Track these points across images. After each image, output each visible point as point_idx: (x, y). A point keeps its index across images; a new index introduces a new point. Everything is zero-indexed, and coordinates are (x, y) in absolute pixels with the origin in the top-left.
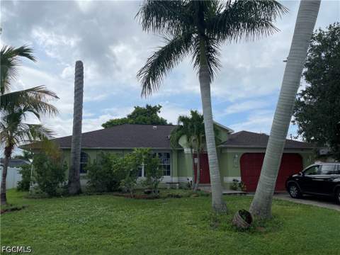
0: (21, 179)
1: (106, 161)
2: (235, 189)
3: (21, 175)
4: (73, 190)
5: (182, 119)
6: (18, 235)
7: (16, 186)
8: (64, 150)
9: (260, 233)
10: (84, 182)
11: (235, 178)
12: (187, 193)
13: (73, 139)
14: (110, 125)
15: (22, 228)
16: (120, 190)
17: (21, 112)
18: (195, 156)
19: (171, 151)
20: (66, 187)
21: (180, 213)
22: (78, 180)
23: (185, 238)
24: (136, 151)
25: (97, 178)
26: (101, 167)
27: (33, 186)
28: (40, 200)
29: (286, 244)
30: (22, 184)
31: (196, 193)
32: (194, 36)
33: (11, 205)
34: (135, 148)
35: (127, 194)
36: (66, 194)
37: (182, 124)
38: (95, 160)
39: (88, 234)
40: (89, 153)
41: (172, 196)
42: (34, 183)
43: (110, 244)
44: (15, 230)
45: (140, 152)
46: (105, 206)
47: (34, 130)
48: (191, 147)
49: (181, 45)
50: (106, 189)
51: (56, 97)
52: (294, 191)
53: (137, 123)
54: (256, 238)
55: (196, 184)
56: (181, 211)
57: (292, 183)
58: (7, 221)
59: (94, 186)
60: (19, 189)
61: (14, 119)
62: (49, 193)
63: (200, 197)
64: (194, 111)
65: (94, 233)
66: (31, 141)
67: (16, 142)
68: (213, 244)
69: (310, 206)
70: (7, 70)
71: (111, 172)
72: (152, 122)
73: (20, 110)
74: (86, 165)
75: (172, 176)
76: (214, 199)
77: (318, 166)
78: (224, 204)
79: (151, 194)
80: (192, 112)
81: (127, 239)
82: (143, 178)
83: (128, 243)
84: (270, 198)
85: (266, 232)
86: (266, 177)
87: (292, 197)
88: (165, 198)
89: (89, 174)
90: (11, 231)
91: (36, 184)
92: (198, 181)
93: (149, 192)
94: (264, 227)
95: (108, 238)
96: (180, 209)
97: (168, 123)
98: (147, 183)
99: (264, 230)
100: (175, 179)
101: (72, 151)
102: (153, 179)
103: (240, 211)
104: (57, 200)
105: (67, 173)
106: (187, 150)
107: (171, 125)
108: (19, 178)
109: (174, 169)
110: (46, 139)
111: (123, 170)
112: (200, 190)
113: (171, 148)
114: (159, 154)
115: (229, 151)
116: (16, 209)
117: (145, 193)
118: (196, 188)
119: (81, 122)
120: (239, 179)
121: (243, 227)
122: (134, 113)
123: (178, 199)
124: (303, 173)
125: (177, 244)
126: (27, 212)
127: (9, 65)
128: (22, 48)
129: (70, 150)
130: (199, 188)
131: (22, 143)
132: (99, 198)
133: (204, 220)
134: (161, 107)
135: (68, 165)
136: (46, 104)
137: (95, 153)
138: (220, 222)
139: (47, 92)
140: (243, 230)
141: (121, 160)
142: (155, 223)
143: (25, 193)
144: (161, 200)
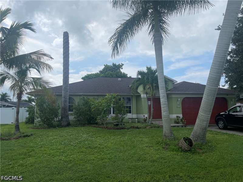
0: (28, 116)
1: (86, 103)
2: (178, 123)
3: (28, 113)
4: (64, 123)
5: (140, 73)
6: (30, 153)
7: (24, 120)
8: (57, 95)
9: (199, 153)
10: (71, 118)
11: (178, 115)
12: (143, 125)
13: (63, 88)
14: (87, 78)
15: (32, 148)
16: (97, 124)
17: (27, 69)
18: (149, 99)
19: (132, 96)
20: (59, 121)
21: (140, 139)
22: (67, 116)
23: (145, 156)
24: (108, 96)
25: (80, 115)
26: (83, 107)
27: (37, 120)
28: (43, 129)
29: (218, 161)
30: (29, 119)
31: (150, 126)
32: (150, 11)
33: (23, 133)
34: (107, 94)
35: (102, 126)
36: (60, 125)
37: (140, 77)
38: (78, 102)
39: (78, 153)
40: (74, 98)
41: (133, 127)
42: (38, 118)
43: (94, 160)
44: (27, 150)
45: (110, 97)
46: (87, 134)
47: (37, 81)
48: (147, 93)
49: (140, 18)
50: (87, 122)
51: (52, 58)
52: (221, 124)
53: (106, 77)
54: (196, 157)
55: (150, 120)
56: (141, 138)
57: (220, 118)
58: (22, 144)
59: (78, 120)
60: (27, 123)
61: (22, 74)
62: (48, 125)
63: (153, 128)
64: (149, 67)
65: (82, 152)
66: (34, 89)
67: (24, 90)
68: (165, 161)
69: (234, 135)
70: (17, 39)
71: (90, 110)
72: (116, 75)
73: (27, 68)
74: (72, 106)
75: (132, 114)
76: (164, 129)
77: (240, 107)
78: (171, 133)
79: (119, 126)
80: (147, 68)
81: (105, 156)
82: (112, 115)
83: (106, 159)
84: (205, 129)
85: (203, 153)
86: (203, 114)
87: (220, 129)
88: (128, 129)
89: (75, 112)
90: (25, 151)
91: (39, 119)
92: (151, 117)
93: (117, 125)
94: (201, 149)
95: (92, 155)
96: (140, 136)
97: (128, 76)
98: (116, 118)
99: (201, 151)
100: (134, 116)
101: (62, 96)
102: (120, 116)
103: (184, 138)
104: (54, 130)
105: (60, 111)
106: (143, 96)
107: (130, 77)
108: (27, 115)
109: (134, 109)
110: (45, 87)
111: (98, 110)
112: (152, 123)
113: (132, 94)
114: (123, 98)
115: (173, 96)
116: (27, 136)
117: (114, 125)
118: (150, 122)
119: (68, 75)
120: (181, 116)
121: (187, 149)
122: (104, 70)
123: (138, 129)
124: (229, 111)
125: (140, 160)
126: (34, 138)
127: (18, 35)
128: (26, 23)
129: (62, 95)
130: (153, 122)
131: (28, 91)
132: (82, 128)
133: (158, 144)
134: (123, 65)
135: (60, 107)
136: (44, 63)
137: (78, 97)
138: (170, 146)
139: (45, 55)
140: (186, 151)
141: (97, 102)
142: (123, 146)
143: (31, 125)
144: (126, 130)
